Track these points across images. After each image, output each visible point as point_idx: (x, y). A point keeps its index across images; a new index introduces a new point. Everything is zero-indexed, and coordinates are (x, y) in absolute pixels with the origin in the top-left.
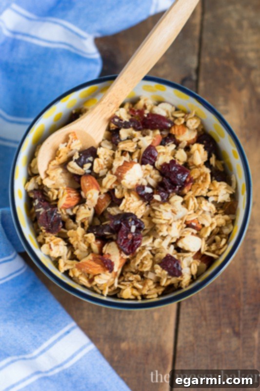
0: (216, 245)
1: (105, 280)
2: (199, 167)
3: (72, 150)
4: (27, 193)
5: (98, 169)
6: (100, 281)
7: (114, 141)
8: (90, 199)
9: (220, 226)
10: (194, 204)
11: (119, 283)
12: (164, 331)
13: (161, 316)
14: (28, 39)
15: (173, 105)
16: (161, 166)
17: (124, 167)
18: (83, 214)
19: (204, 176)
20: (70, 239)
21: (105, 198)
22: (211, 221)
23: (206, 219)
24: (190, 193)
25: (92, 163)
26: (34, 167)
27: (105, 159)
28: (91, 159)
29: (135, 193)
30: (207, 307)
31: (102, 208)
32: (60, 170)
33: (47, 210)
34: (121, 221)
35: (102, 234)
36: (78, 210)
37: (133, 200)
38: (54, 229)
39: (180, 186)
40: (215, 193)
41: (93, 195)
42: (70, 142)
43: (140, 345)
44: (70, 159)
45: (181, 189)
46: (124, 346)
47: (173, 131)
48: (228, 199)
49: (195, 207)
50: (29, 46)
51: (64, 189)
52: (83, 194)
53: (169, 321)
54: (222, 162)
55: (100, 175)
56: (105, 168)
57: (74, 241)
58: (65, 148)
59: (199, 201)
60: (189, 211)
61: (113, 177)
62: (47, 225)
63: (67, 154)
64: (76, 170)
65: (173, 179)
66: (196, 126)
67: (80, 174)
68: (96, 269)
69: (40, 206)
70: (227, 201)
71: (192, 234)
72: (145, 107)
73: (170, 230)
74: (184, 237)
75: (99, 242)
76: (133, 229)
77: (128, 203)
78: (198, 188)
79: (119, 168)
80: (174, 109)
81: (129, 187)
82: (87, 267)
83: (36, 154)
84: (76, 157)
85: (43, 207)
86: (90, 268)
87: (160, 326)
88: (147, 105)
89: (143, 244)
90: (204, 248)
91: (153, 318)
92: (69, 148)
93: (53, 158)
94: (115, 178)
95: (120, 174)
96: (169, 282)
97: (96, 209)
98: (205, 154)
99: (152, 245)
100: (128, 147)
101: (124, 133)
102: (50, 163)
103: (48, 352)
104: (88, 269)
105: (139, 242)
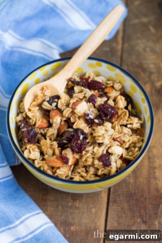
0: (132, 153)
1: (63, 171)
2: (122, 109)
3: (45, 96)
4: (17, 123)
5: (61, 106)
6: (60, 172)
7: (70, 94)
8: (55, 123)
9: (135, 142)
10: (119, 128)
11: (72, 175)
12: (99, 219)
13: (96, 211)
14: (20, 50)
15: (106, 78)
16: (99, 106)
17: (77, 103)
18: (51, 132)
19: (125, 113)
20: (42, 147)
21: (64, 124)
22: (129, 138)
23: (126, 137)
24: (116, 122)
25: (57, 103)
26: (22, 107)
27: (65, 100)
28: (56, 100)
29: (83, 119)
30: (126, 205)
31: (62, 130)
32: (38, 108)
33: (29, 129)
34: (74, 133)
35: (62, 142)
36: (48, 130)
37: (81, 122)
38: (32, 140)
39: (110, 116)
40: (131, 122)
41: (57, 120)
42: (44, 91)
43: (83, 228)
44: (44, 101)
45: (111, 118)
46: (73, 228)
47: (106, 90)
48: (139, 126)
49: (119, 130)
50: (20, 53)
51: (39, 118)
52: (51, 120)
53: (101, 214)
54: (135, 110)
55: (62, 110)
56: (65, 106)
57: (45, 148)
58: (41, 94)
59: (122, 128)
60: (115, 133)
61: (70, 109)
62: (28, 136)
63: (42, 98)
64: (47, 107)
65: (106, 112)
66: (120, 88)
67: (49, 109)
68: (58, 164)
69: (25, 127)
70: (138, 127)
71: (118, 145)
72: (89, 77)
73: (104, 140)
74: (112, 146)
75: (60, 148)
76: (81, 137)
77: (79, 124)
78: (121, 120)
79: (74, 103)
80: (106, 80)
81: (79, 115)
82: (52, 162)
83: (23, 100)
84: (48, 99)
85: (26, 128)
86: (54, 163)
87: (96, 217)
88: (90, 76)
89: (87, 149)
90: (125, 154)
91: (91, 212)
92: (44, 94)
93: (34, 101)
94: (71, 110)
95: (74, 107)
96: (103, 172)
97: (59, 130)
98: (125, 102)
99: (93, 150)
100: (79, 96)
101: (77, 89)
102: (31, 103)
103: (25, 222)
104: (53, 163)
105: (85, 146)
